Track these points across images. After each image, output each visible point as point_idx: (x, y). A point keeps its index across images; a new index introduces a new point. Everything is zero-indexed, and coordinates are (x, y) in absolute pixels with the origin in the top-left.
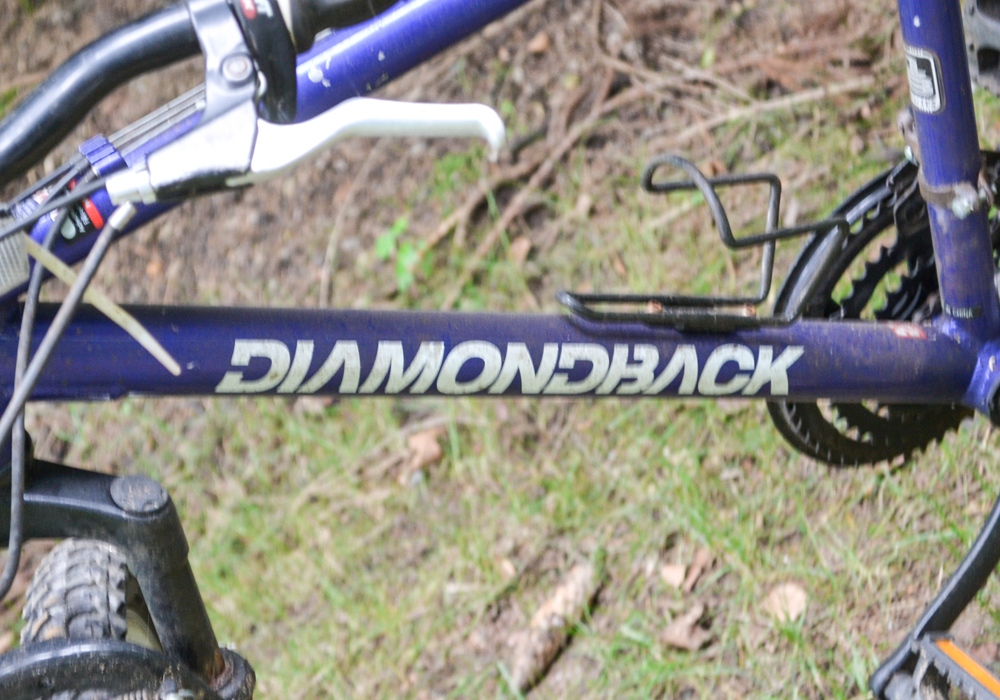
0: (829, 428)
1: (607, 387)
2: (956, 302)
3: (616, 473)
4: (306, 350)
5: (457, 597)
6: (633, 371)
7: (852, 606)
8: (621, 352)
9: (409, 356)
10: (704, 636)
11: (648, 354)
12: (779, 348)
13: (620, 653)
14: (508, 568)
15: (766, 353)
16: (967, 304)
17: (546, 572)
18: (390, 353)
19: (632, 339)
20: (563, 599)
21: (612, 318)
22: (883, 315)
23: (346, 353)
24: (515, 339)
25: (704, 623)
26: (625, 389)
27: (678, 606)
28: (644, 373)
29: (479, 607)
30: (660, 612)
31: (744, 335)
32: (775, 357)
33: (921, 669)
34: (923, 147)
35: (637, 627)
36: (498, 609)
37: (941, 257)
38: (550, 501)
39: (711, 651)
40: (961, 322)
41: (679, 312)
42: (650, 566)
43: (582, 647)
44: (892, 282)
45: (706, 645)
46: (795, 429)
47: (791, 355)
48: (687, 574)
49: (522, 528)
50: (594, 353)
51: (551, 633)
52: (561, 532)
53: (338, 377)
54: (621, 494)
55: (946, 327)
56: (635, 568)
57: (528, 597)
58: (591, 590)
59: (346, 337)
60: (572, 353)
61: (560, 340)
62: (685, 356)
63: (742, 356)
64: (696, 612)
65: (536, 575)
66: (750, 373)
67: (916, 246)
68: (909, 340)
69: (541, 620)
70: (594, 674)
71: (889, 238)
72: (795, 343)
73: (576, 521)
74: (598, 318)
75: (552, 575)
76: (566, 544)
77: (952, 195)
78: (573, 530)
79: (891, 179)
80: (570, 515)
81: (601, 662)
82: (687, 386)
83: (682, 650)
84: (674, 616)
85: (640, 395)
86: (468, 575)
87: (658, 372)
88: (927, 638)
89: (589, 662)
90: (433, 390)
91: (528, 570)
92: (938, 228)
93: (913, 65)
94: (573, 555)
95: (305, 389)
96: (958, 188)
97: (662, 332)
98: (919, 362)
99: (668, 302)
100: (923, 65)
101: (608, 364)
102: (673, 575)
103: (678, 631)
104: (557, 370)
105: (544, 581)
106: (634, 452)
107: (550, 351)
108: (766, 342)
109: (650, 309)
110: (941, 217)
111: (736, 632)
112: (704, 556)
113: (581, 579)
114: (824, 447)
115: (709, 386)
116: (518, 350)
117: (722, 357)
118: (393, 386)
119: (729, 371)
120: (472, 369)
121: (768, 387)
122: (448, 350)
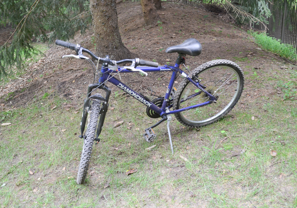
2: (163, 107)
4: (123, 86)
5: (112, 119)
8: (141, 98)
9: (129, 90)
11: (143, 99)
13: (123, 128)
18: (128, 89)
19: (142, 97)
20: (120, 122)
23: (125, 88)
25: (131, 128)
26: (140, 101)
27: (129, 126)
28: (142, 100)
30: (127, 126)
31: (149, 101)
33: (149, 130)
34: (165, 96)
35: (125, 126)
36: (114, 121)
39: (130, 130)
41: (146, 98)
43: (120, 126)
44: (159, 105)
47: (151, 104)
49: (119, 117)
50: (140, 97)
54: (128, 117)
55: (161, 109)
56: (127, 123)
58: (123, 123)
59: (126, 87)
60: (138, 96)
62: (145, 100)
63: (148, 103)
64: (131, 127)
65: (118, 120)
67: (162, 103)
69: (118, 123)
71: (160, 101)
72: (152, 104)
74: (141, 95)
76: (122, 119)
77: (166, 100)
79: (162, 97)
80: (123, 117)
81: (121, 128)
82: (144, 103)
86: (113, 118)
87: (143, 100)
88: (150, 128)
90: (129, 93)
95: (122, 89)
97: (144, 98)
98: (159, 110)
100: (168, 90)
101: (140, 98)
102: (130, 124)
103: (128, 128)
106: (130, 115)
107: (137, 95)
108: (150, 103)
110: (164, 101)
111: (133, 129)
112: (132, 124)
113: (122, 121)
114: (149, 114)
115: (145, 104)
116: (135, 94)
117: (147, 102)
118: (127, 92)
119: (147, 103)
120: (132, 93)
121: (149, 106)
122: (131, 91)
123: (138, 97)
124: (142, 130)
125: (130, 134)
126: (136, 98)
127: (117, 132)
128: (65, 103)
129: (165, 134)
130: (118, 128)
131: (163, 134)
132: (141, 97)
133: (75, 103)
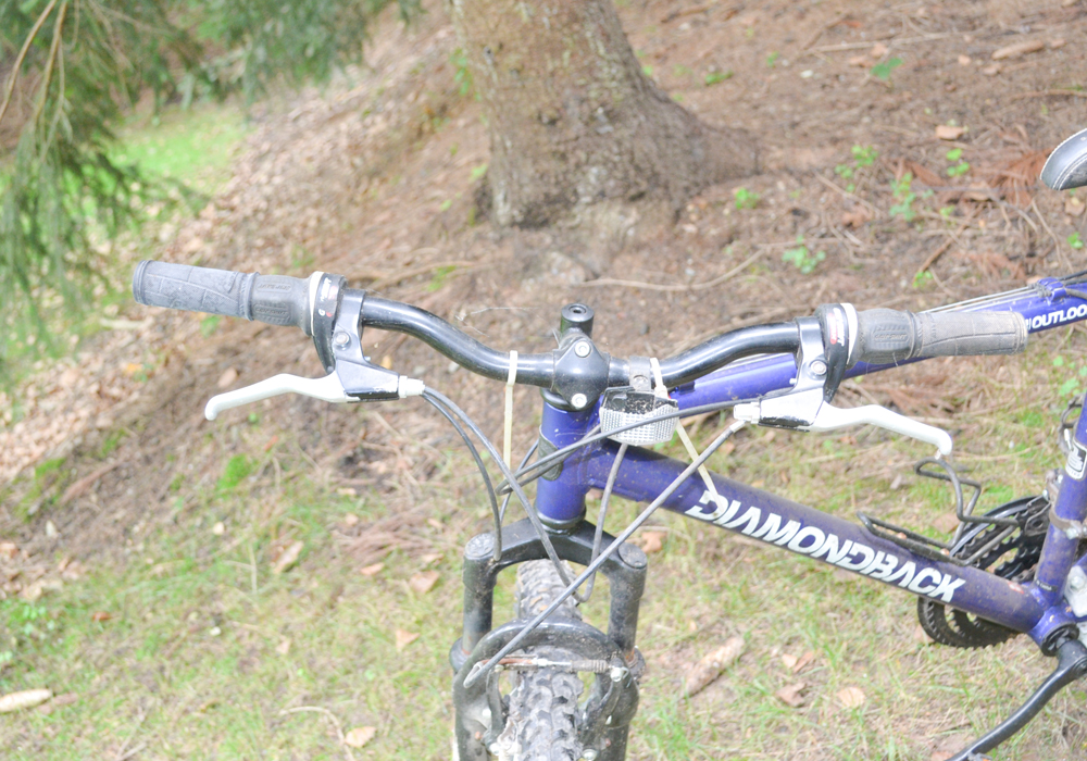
0: (946, 624)
1: (866, 572)
2: (1043, 579)
3: (766, 592)
4: (736, 505)
5: (659, 633)
6: (882, 567)
7: (891, 713)
8: (881, 555)
9: (783, 524)
10: (802, 700)
11: (893, 560)
12: (955, 577)
13: (748, 694)
14: (693, 625)
15: (948, 577)
16: (1051, 583)
17: (713, 635)
18: (774, 520)
19: (889, 550)
20: (722, 654)
21: (884, 536)
22: (998, 573)
23: (754, 513)
24: (834, 532)
25: (802, 693)
26: (876, 575)
27: (789, 679)
28: (887, 570)
29: (671, 642)
30: (777, 678)
31: (939, 564)
32: (952, 581)
34: (1061, 495)
35: (762, 682)
36: (682, 645)
37: (1047, 554)
38: (724, 595)
39: (802, 710)
40: (1042, 591)
41: (915, 543)
42: (775, 651)
43: (726, 683)
44: (1010, 555)
45: (801, 706)
46: (927, 617)
47: (959, 583)
48: (797, 663)
49: (705, 607)
50: (868, 551)
51: (711, 671)
52: (728, 616)
53: (744, 526)
54: (765, 605)
55: (1035, 592)
56: (766, 649)
57: (700, 645)
58: (739, 653)
59: (757, 506)
60: (858, 548)
61: (855, 540)
62: (910, 566)
63: (935, 575)
64: (800, 686)
65: (708, 635)
66: (937, 586)
67: (1031, 544)
68: (1015, 592)
69: (707, 661)
70: (731, 701)
72: (962, 578)
73: (736, 612)
74: (875, 533)
75: (716, 638)
76: (729, 623)
77: (1068, 526)
78: (735, 617)
79: (1030, 503)
80: (734, 607)
81: (737, 696)
82: (903, 583)
83: (786, 703)
84: (785, 684)
85: (880, 580)
86: (670, 623)
87: (895, 571)
88: (979, 755)
89: (729, 693)
90: (785, 546)
91: (704, 630)
92: (1051, 539)
93: (1076, 451)
94: (732, 630)
95: (727, 525)
96: (1073, 523)
97: (902, 550)
98: (1016, 606)
99: (909, 536)
101: (873, 560)
102: (789, 661)
103: (788, 693)
104: (848, 555)
105: (711, 640)
106: (779, 584)
107: (848, 543)
108: (949, 572)
109: (900, 536)
110: (1056, 534)
111: (819, 704)
112: (810, 656)
113: (734, 646)
114: (938, 632)
115: (914, 586)
116: (833, 539)
117: (928, 572)
118: (768, 538)
119: (928, 581)
120: (809, 541)
121: (941, 595)
122: (801, 528)
123: (858, 559)
124: (884, 710)
125: (808, 748)
126: (846, 562)
127: (713, 738)
128: (351, 519)
129: (1065, 733)
130: (713, 695)
131: (1047, 734)
132: (876, 547)
133: (414, 512)
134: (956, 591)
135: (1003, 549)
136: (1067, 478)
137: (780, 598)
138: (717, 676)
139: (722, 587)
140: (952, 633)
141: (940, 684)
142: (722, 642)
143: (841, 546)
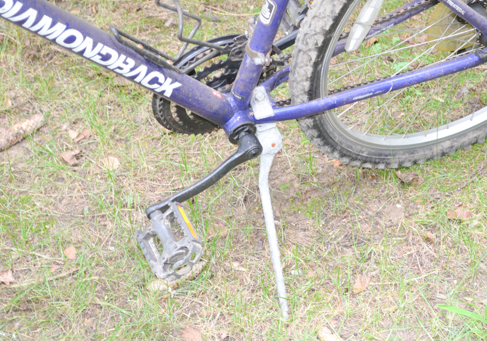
0: (171, 115)
1: (111, 67)
2: (237, 91)
3: (65, 86)
4: (19, 5)
6: (123, 66)
7: (135, 175)
8: (123, 57)
9: (53, 24)
10: (77, 162)
11: (131, 62)
12: (175, 80)
14: (10, 103)
15: (169, 80)
16: (241, 94)
17: (23, 111)
18: (47, 20)
19: (129, 55)
20: (27, 125)
21: (126, 44)
22: (209, 84)
23: (32, 13)
24: (90, 36)
25: (77, 157)
26: (118, 71)
27: (70, 146)
28: (128, 67)
30: (62, 145)
31: (165, 70)
32: (172, 83)
33: (168, 212)
34: (255, 34)
35: (51, 147)
37: (241, 74)
38: (35, 85)
39: (76, 168)
40: (235, 99)
41: (148, 52)
42: (65, 127)
43: (27, 145)
45: (75, 165)
46: (158, 109)
47: (177, 85)
48: (78, 136)
49: (21, 91)
50: (114, 53)
51: (17, 135)
52: (35, 99)
53: (24, 21)
54: (64, 95)
55: (230, 99)
56: (58, 125)
57: (13, 117)
58: (39, 125)
59: (35, 8)
60: (106, 50)
61: (105, 44)
62: (143, 68)
63: (161, 77)
64: (77, 152)
65: (20, 110)
66: (161, 84)
68: (216, 97)
69: (15, 128)
70: (28, 157)
72: (180, 82)
73: (43, 98)
74: (121, 41)
75: (25, 113)
76: (35, 104)
77: (256, 56)
78: (40, 99)
79: (235, 38)
80: (41, 94)
81: (33, 154)
82: (137, 80)
83: (66, 163)
84: (67, 149)
85: (121, 75)
87: (132, 70)
88: (175, 202)
89: (28, 151)
90: (54, 41)
91: (17, 107)
92: (245, 64)
93: (267, 5)
94: (37, 109)
95: (11, 19)
96: (259, 54)
97: (139, 56)
98: (216, 107)
99: (146, 47)
101: (117, 60)
102: (73, 134)
103: (68, 156)
104: (99, 54)
105: (21, 114)
106: (75, 82)
107: (100, 45)
108: (171, 77)
109: (139, 46)
110: (248, 61)
111: (88, 165)
112: (87, 133)
113: (37, 120)
114: (165, 119)
115: (145, 83)
116: (89, 41)
117: (155, 74)
118: (41, 33)
119: (155, 81)
120: (71, 39)
121: (164, 92)
122: (67, 29)
123: (106, 57)
124: (131, 174)
125: (75, 193)
126: (97, 59)
127: (10, 181)
129: (245, 200)
130: (16, 153)
131: (234, 199)
132: (120, 51)
134: (175, 90)
135: (215, 68)
136: (260, 23)
137: (74, 91)
138: (20, 139)
139: (36, 79)
140: (175, 122)
141: (171, 160)
142: (28, 116)
143: (94, 46)
